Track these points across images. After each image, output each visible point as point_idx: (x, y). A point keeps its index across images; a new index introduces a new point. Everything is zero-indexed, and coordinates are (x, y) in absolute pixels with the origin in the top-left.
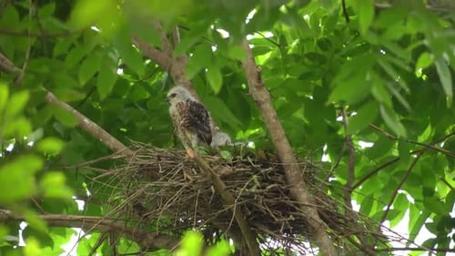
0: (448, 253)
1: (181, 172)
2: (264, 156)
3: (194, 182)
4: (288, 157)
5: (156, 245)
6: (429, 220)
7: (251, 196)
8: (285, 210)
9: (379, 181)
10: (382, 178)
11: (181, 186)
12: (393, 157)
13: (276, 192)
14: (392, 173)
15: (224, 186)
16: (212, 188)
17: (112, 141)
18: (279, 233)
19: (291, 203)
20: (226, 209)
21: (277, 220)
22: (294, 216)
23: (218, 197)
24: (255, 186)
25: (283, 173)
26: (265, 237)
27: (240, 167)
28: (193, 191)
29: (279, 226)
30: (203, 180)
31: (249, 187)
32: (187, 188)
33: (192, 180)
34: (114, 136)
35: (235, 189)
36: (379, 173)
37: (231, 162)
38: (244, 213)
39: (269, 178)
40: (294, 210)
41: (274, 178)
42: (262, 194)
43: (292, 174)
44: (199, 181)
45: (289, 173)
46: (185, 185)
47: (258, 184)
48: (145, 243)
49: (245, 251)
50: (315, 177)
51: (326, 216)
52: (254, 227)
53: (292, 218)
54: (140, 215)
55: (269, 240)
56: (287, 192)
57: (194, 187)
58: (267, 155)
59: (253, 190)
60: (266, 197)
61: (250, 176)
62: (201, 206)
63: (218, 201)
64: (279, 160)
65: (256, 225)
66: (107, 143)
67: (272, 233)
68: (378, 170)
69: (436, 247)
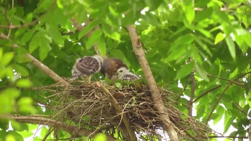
0: (244, 140)
1: (93, 95)
2: (140, 86)
3: (100, 100)
4: (153, 86)
5: (80, 134)
6: (235, 121)
7: (132, 108)
8: (151, 116)
9: (209, 98)
10: (210, 97)
11: (93, 102)
12: (217, 85)
13: (145, 106)
14: (215, 95)
15: (117, 103)
16: (110, 103)
17: (56, 77)
18: (147, 129)
19: (154, 112)
20: (118, 115)
21: (146, 121)
22: (156, 119)
23: (114, 108)
24: (134, 103)
25: (151, 96)
26: (140, 131)
27: (126, 92)
28: (100, 105)
29: (147, 125)
30: (106, 99)
31: (130, 103)
32: (97, 104)
33: (99, 99)
34: (58, 74)
35: (123, 104)
36: (209, 94)
37: (121, 89)
38: (128, 117)
39: (142, 98)
40: (156, 116)
41: (145, 98)
42: (137, 107)
43: (156, 95)
44: (103, 99)
45: (154, 95)
46: (96, 102)
47: (135, 102)
48: (74, 133)
49: (128, 139)
50: (168, 98)
51: (174, 119)
52: (133, 125)
53: (154, 120)
54: (71, 117)
55: (141, 132)
56: (152, 106)
57: (101, 103)
58: (141, 86)
59: (133, 105)
60: (140, 108)
61: (131, 97)
62: (104, 113)
63: (114, 111)
64: (148, 88)
65: (134, 124)
66: (53, 78)
67: (143, 129)
68: (208, 92)
69: (238, 136)
